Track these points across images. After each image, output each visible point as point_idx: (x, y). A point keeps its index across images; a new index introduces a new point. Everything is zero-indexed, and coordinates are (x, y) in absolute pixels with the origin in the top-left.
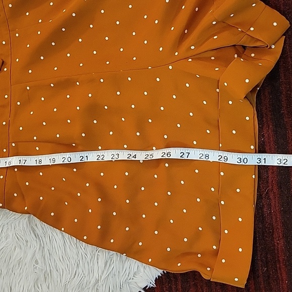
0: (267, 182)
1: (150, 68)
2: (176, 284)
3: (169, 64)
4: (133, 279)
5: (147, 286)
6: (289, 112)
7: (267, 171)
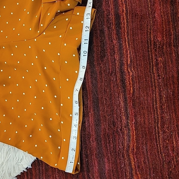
0: (88, 107)
1: (25, 40)
2: (42, 167)
3: (35, 38)
4: (20, 162)
5: (28, 167)
6: (98, 64)
7: (87, 100)
